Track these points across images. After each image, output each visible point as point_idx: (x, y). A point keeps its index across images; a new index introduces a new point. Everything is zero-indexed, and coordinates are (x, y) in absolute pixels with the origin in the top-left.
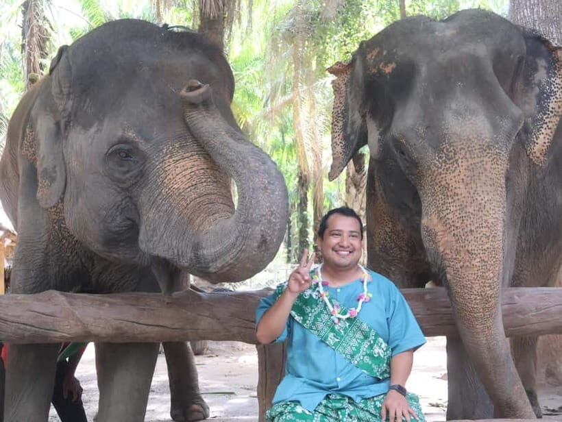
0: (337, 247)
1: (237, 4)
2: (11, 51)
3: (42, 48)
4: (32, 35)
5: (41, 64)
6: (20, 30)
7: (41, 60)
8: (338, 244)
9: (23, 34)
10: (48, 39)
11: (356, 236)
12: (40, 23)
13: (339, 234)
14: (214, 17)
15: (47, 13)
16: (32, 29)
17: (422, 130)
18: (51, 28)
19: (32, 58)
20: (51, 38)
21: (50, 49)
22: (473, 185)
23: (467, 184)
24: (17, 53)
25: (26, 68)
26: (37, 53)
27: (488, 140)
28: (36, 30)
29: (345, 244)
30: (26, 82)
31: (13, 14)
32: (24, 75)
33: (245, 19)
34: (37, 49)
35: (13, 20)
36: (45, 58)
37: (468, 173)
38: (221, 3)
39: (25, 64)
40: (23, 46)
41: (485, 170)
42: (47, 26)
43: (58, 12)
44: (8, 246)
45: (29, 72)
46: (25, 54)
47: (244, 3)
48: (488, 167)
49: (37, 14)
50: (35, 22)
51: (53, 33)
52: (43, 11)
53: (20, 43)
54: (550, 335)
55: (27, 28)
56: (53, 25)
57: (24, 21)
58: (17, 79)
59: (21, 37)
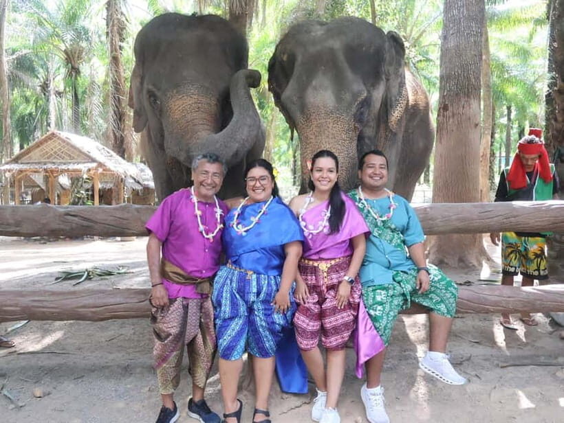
0: (372, 175)
1: (255, 4)
2: (100, 36)
3: (120, 35)
4: (113, 26)
5: (120, 46)
6: (105, 22)
7: (120, 43)
8: (373, 172)
9: (107, 25)
10: (125, 28)
11: (384, 168)
12: (119, 16)
13: (373, 166)
14: (239, 13)
15: (124, 10)
16: (113, 22)
17: (295, 99)
18: (127, 20)
19: (114, 42)
20: (127, 28)
21: (126, 35)
22: (320, 138)
23: (316, 136)
24: (104, 38)
25: (109, 49)
26: (117, 39)
27: (331, 108)
28: (116, 22)
29: (378, 172)
30: (110, 58)
31: (99, 11)
32: (108, 53)
33: (261, 15)
34: (117, 35)
35: (100, 14)
36: (123, 42)
37: (318, 130)
38: (243, 4)
39: (109, 47)
40: (107, 33)
41: (328, 127)
42: (124, 19)
43: (131, 9)
44: (100, 173)
45: (112, 52)
46: (109, 39)
47: (260, 2)
48: (331, 126)
49: (117, 10)
50: (115, 16)
51: (128, 24)
52: (120, 8)
53: (106, 31)
54: (462, 235)
55: (109, 19)
56: (128, 18)
57: (108, 16)
58: (104, 56)
59: (106, 27)
